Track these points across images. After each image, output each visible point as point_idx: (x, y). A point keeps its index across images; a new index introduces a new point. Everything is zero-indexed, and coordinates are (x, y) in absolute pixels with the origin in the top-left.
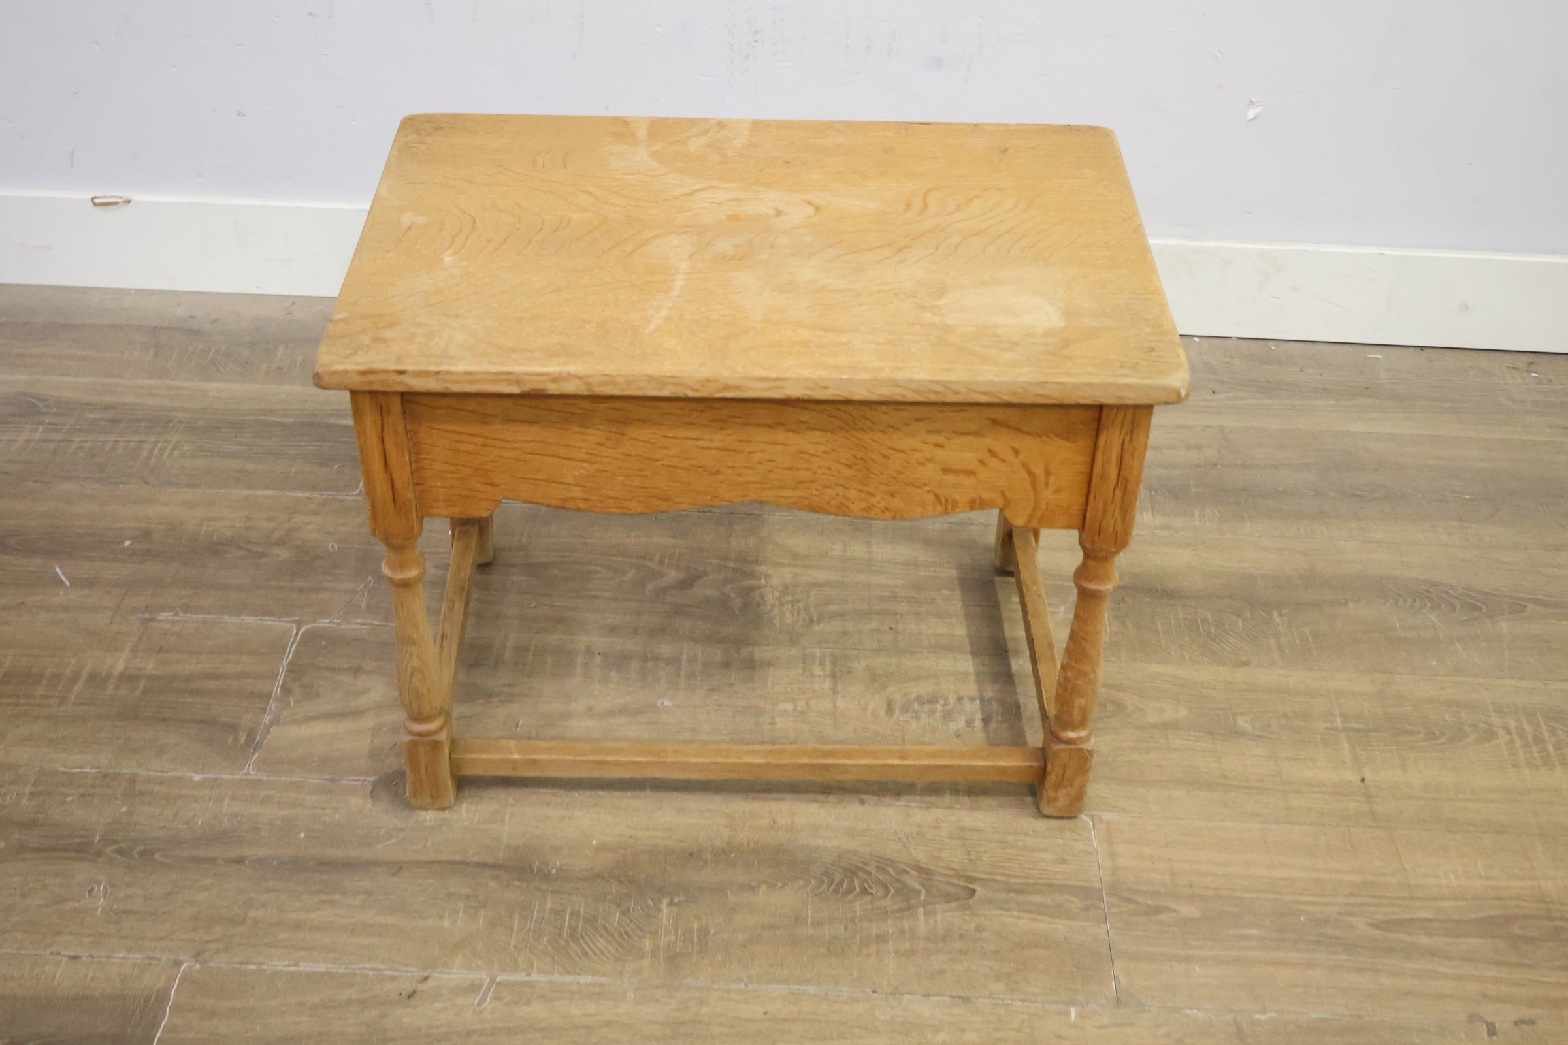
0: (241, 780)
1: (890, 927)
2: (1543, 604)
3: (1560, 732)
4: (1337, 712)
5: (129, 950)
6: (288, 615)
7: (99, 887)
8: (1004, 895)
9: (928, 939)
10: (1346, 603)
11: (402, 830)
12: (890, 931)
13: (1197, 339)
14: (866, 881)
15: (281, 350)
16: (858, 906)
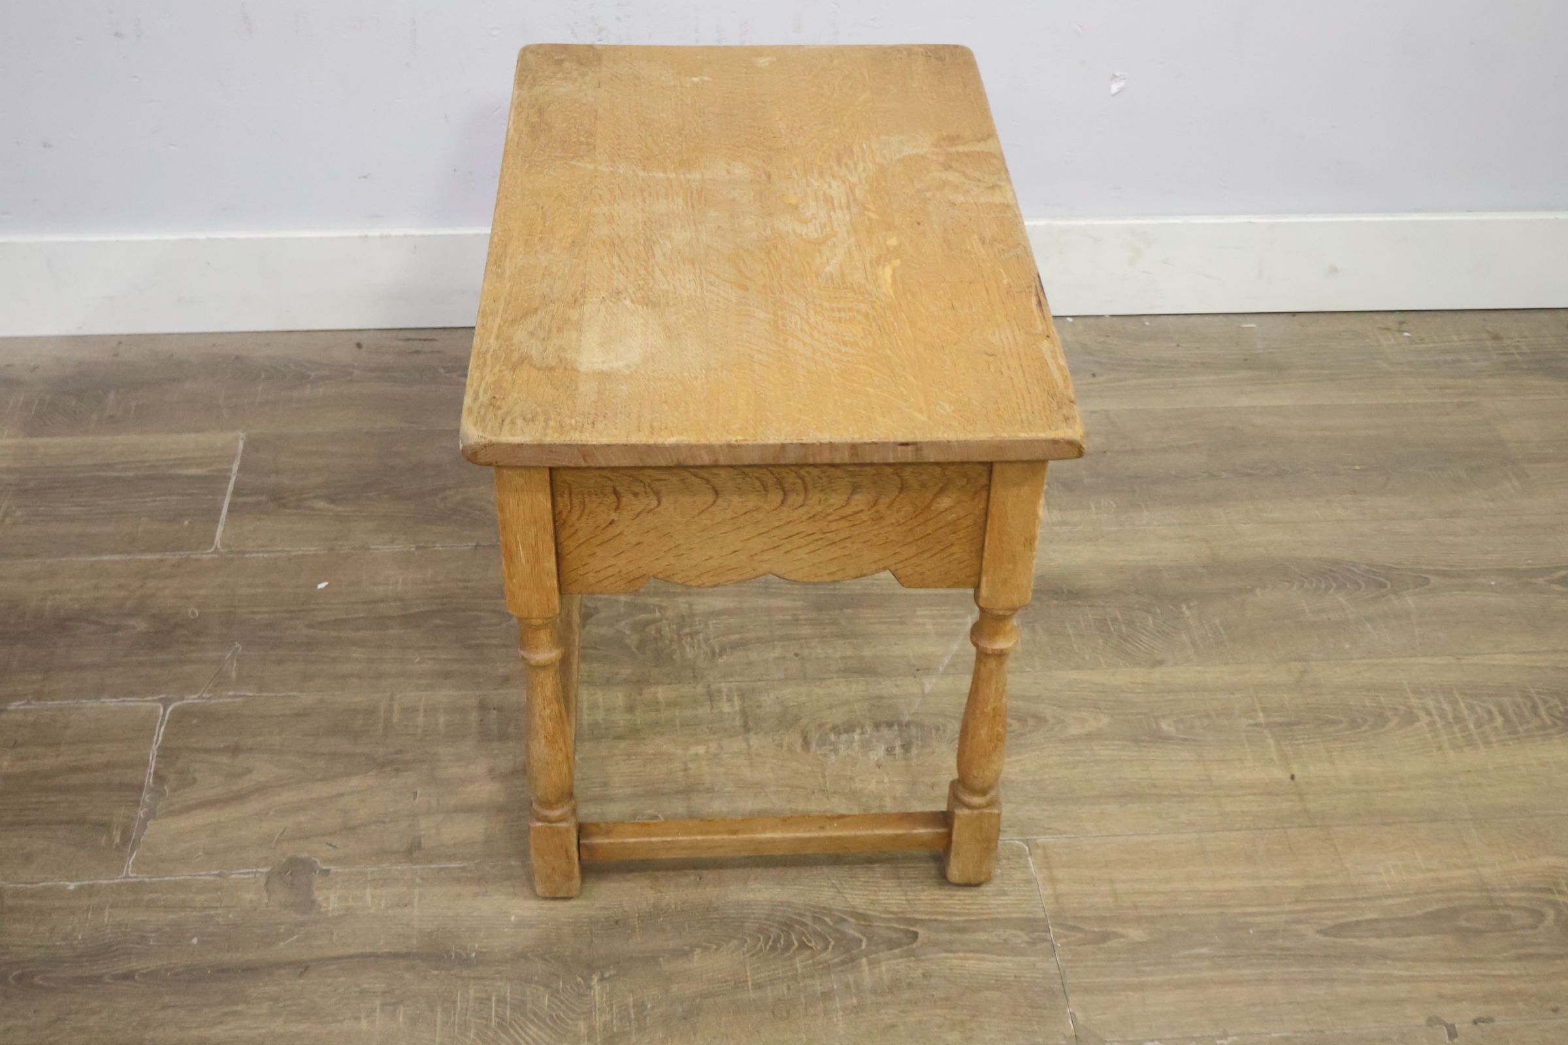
0: (120, 885)
1: (834, 982)
2: (1444, 574)
3: (1478, 709)
4: (1258, 706)
6: (153, 694)
8: (947, 936)
9: (874, 991)
10: (1252, 589)
11: (303, 924)
12: (835, 987)
13: (1070, 320)
14: (803, 934)
15: (112, 396)
16: (798, 963)
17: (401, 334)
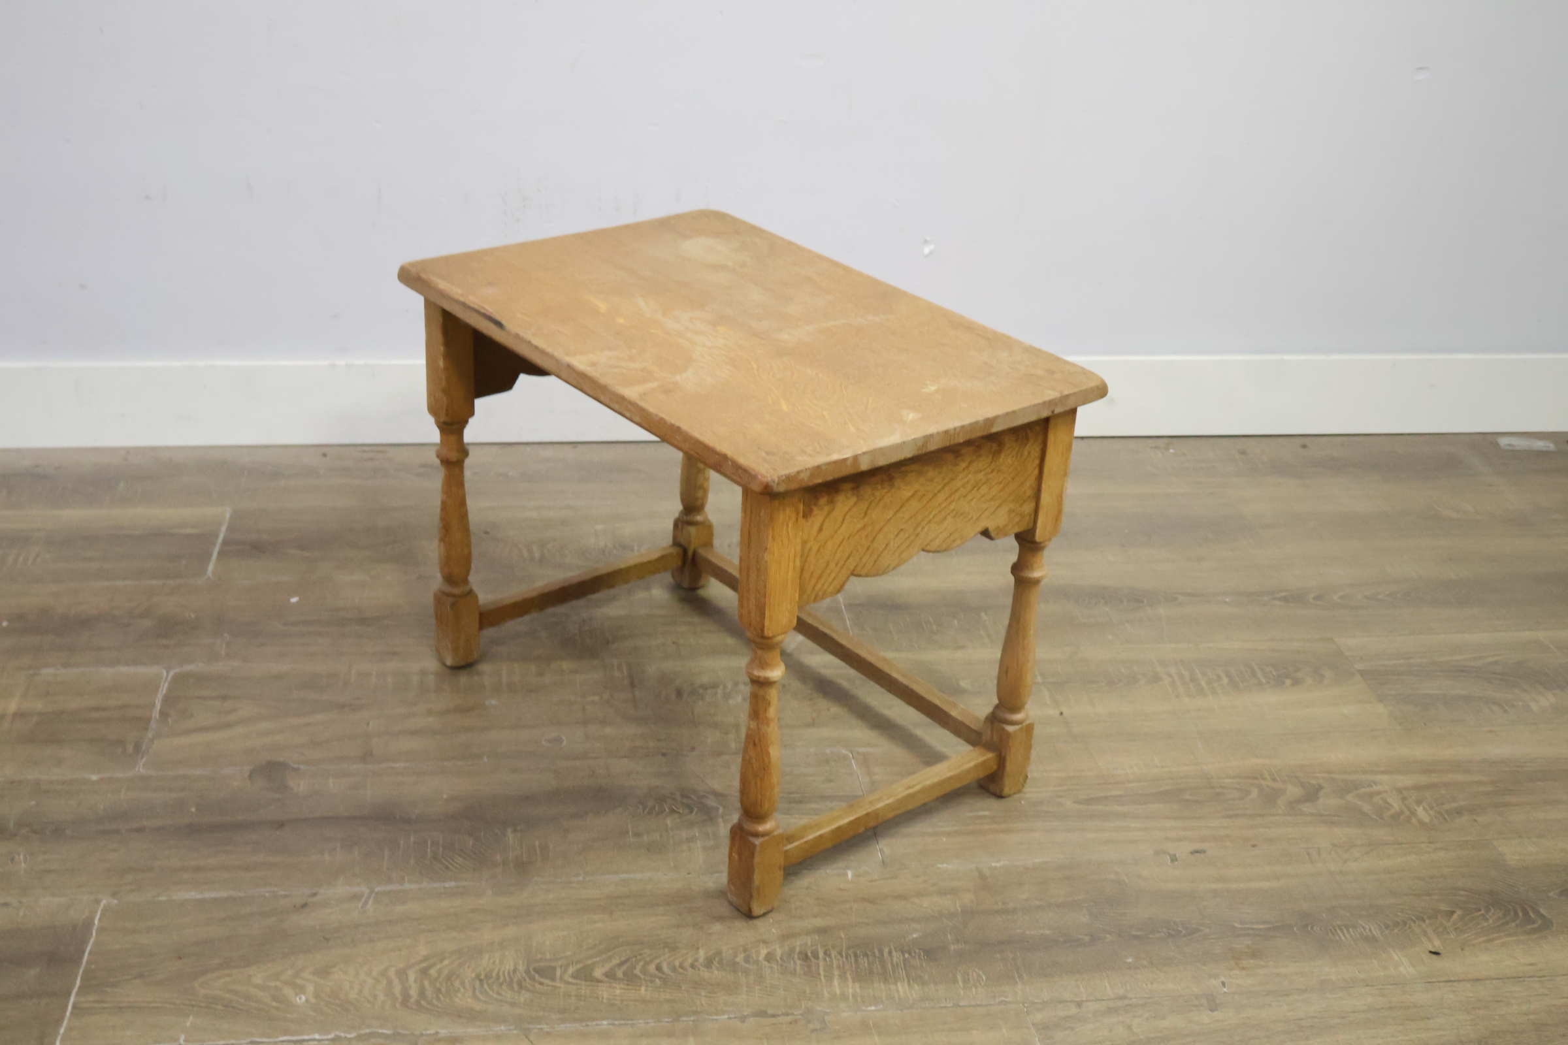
0: (133, 777)
2: (1189, 595)
3: (1210, 674)
5: (54, 895)
6: (158, 664)
7: (19, 856)
11: (279, 800)
12: (697, 834)
14: (673, 804)
15: (122, 484)
16: (669, 821)
17: (359, 448)
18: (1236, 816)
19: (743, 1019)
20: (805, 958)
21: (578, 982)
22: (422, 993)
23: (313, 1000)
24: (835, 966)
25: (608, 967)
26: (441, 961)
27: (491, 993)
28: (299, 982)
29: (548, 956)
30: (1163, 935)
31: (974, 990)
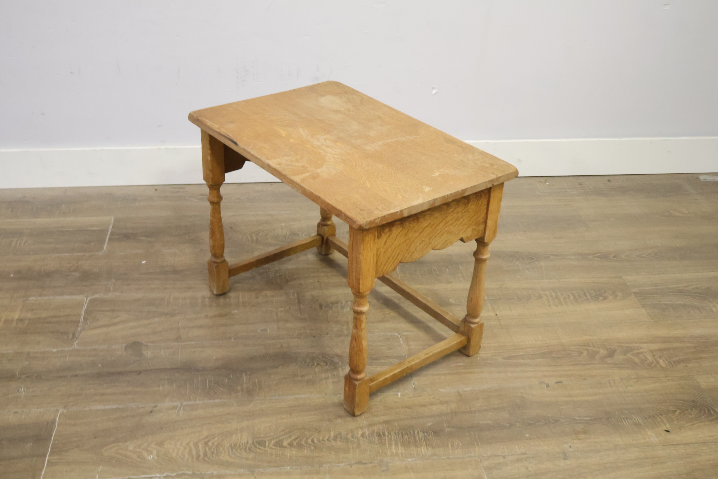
0: (72, 350)
2: (555, 255)
3: (565, 295)
5: (37, 408)
6: (82, 294)
7: (21, 389)
11: (139, 360)
12: (329, 375)
14: (319, 361)
15: (64, 206)
16: (316, 369)
17: (172, 186)
18: (576, 364)
19: (351, 465)
20: (379, 435)
21: (276, 448)
22: (205, 454)
23: (156, 458)
24: (393, 440)
25: (289, 440)
26: (214, 438)
27: (237, 453)
28: (150, 449)
29: (262, 436)
30: (542, 423)
31: (456, 450)
